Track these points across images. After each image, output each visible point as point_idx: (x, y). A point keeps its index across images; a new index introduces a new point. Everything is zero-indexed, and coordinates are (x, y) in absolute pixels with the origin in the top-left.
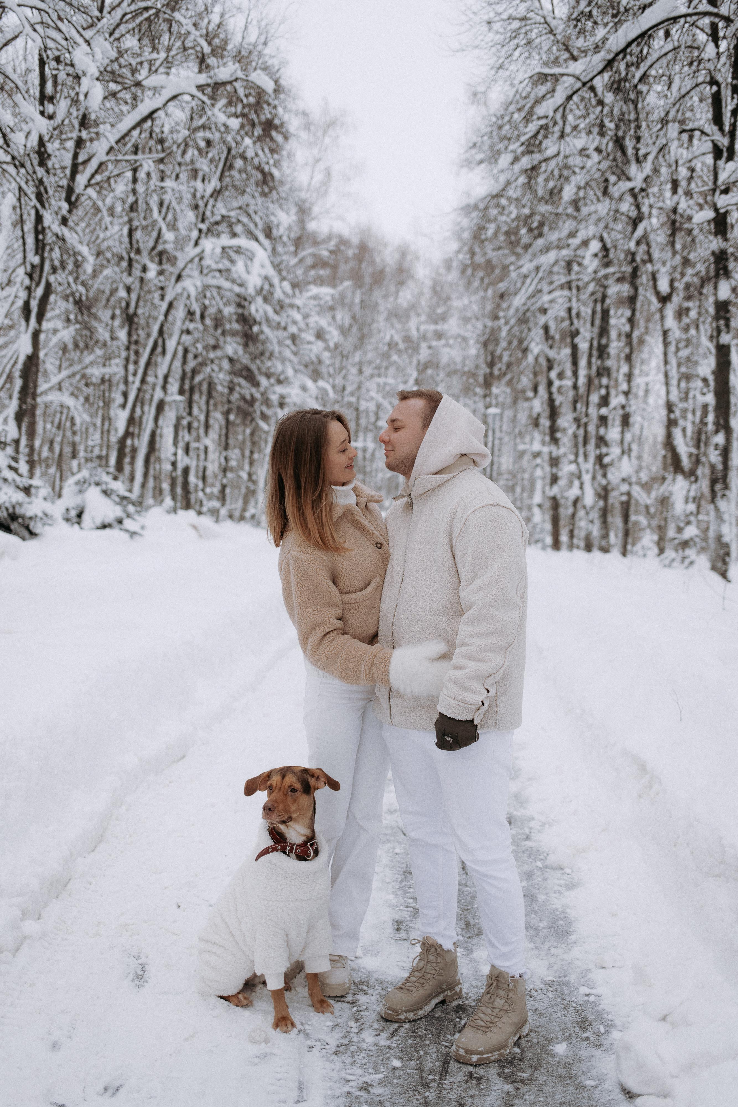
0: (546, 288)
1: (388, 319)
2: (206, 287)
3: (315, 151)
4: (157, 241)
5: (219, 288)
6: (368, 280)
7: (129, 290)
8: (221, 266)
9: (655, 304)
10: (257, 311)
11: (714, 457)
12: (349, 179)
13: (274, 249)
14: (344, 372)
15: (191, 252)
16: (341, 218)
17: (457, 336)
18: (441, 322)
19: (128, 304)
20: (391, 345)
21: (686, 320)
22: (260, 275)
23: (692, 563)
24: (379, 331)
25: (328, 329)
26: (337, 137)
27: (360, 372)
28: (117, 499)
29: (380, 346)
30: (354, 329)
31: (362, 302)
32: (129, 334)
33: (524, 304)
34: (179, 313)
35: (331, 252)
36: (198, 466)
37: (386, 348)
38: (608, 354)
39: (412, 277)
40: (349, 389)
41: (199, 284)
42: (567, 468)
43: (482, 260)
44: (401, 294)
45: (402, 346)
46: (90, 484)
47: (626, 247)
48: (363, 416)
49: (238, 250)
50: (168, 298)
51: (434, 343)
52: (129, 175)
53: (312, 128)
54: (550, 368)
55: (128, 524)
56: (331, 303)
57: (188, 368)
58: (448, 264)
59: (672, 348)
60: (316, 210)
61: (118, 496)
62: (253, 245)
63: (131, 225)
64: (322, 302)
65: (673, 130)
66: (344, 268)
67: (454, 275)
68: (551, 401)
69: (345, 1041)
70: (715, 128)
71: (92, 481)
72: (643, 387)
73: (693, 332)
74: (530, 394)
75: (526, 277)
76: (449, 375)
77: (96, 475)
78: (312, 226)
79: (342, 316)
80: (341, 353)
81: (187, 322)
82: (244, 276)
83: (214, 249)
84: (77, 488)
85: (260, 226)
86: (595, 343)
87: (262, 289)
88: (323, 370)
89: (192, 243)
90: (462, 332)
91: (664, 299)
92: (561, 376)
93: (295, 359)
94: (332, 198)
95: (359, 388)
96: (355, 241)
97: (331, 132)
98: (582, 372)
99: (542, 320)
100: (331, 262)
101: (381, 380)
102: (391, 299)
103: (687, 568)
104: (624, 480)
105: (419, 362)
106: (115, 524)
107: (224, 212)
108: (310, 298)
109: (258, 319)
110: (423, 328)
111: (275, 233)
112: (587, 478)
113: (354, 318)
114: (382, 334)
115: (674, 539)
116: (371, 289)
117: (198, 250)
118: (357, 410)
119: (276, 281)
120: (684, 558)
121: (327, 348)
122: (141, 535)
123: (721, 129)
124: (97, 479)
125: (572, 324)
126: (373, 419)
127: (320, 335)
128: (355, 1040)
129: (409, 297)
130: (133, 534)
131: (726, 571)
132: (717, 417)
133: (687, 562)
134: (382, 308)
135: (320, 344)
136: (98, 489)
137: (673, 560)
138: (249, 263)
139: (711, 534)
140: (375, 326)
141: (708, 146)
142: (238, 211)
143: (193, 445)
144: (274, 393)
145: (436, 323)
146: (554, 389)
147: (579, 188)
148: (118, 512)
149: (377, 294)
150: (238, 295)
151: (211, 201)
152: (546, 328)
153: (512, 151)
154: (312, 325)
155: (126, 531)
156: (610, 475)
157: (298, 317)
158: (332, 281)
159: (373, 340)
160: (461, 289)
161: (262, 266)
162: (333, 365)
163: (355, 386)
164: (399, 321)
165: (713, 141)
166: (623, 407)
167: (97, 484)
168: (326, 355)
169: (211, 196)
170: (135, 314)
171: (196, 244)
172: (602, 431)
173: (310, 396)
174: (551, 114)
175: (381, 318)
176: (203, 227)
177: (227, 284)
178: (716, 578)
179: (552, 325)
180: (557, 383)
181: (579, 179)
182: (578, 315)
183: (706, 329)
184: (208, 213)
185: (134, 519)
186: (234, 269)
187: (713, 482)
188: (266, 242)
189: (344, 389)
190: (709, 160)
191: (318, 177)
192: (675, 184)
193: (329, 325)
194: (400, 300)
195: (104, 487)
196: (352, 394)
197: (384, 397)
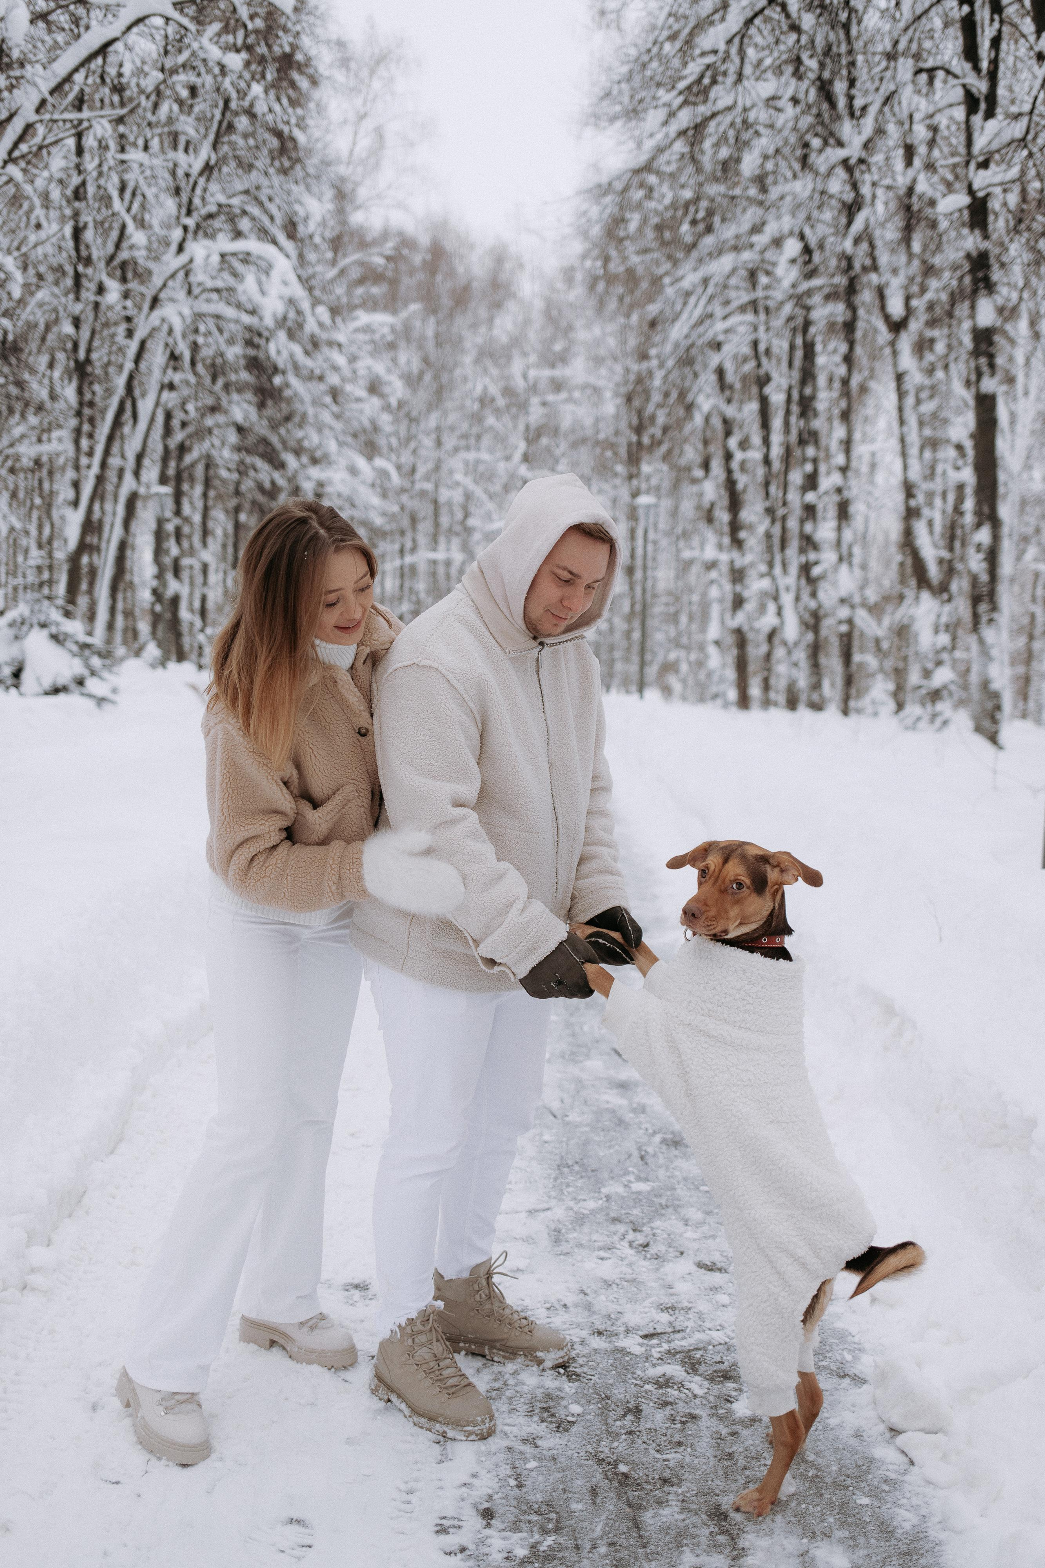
0: (719, 311)
1: (478, 361)
2: (199, 316)
3: (359, 101)
4: (118, 246)
5: (218, 317)
6: (446, 302)
7: (77, 322)
8: (219, 284)
9: (884, 334)
10: (279, 352)
11: (976, 563)
12: (412, 144)
13: (301, 256)
14: (413, 445)
15: (172, 262)
16: (401, 205)
17: (584, 387)
18: (560, 365)
19: (76, 346)
20: (485, 401)
21: (929, 357)
22: (281, 298)
23: (945, 723)
24: (465, 380)
25: (386, 377)
26: (392, 80)
27: (439, 443)
28: (75, 648)
29: (468, 403)
30: (428, 377)
31: (437, 335)
32: (80, 392)
33: (687, 336)
34: (157, 357)
35: (388, 258)
36: (191, 594)
37: (476, 406)
38: (815, 410)
39: (514, 295)
40: (421, 470)
41: (187, 312)
42: (756, 585)
43: (621, 269)
44: (498, 322)
45: (501, 402)
46: (31, 626)
47: (839, 249)
48: (444, 511)
49: (246, 258)
50: (139, 335)
51: (551, 398)
52: (71, 142)
53: (353, 65)
54: (728, 433)
55: (93, 685)
56: (390, 338)
57: (173, 443)
58: (568, 274)
59: (910, 401)
60: (363, 193)
61: (77, 643)
62: (268, 250)
63: (77, 222)
64: (377, 337)
65: (905, 67)
66: (407, 283)
67: (577, 293)
68: (730, 483)
69: (497, 1385)
70: (968, 66)
71: (35, 621)
72: (866, 459)
73: (940, 374)
74: (699, 473)
75: (688, 294)
76: (574, 445)
77: (40, 611)
78: (357, 218)
79: (409, 359)
80: (408, 415)
81: (170, 372)
82: (257, 298)
83: (208, 257)
84: (11, 632)
85: (279, 220)
86: (795, 395)
87: (285, 318)
88: (382, 442)
89: (174, 247)
90: (592, 380)
91: (897, 327)
92: (744, 445)
93: (338, 426)
94: (386, 175)
95: (437, 468)
96: (424, 240)
97: (382, 71)
98: (776, 438)
99: (715, 360)
100: (389, 274)
101: (471, 456)
102: (483, 330)
103: (939, 729)
104: (843, 601)
105: (527, 428)
106: (73, 686)
107: (222, 199)
108: (357, 330)
109: (281, 365)
110: (532, 373)
111: (301, 230)
112: (787, 599)
113: (426, 360)
114: (469, 385)
115: (920, 687)
116: (451, 315)
117: (183, 259)
118: (435, 502)
119: (305, 305)
120: (934, 716)
121: (387, 408)
122: (113, 702)
123: (977, 68)
124: (42, 618)
125: (759, 365)
126: (459, 515)
127: (374, 388)
128: (511, 1382)
129: (510, 326)
130: (101, 701)
131: (996, 732)
132: (979, 503)
133: (939, 721)
134: (468, 344)
135: (376, 401)
136: (45, 633)
137: (919, 719)
138: (263, 277)
139: (974, 678)
140: (458, 372)
141: (959, 93)
142: (244, 198)
143: (185, 562)
144: (309, 478)
145: (553, 366)
146: (735, 465)
147: (766, 157)
148: (77, 667)
149: (461, 323)
150: (249, 329)
151: (202, 181)
152: (720, 372)
153: (665, 105)
154: (362, 372)
155: (90, 696)
156: (821, 595)
157: (341, 360)
158: (391, 303)
159: (457, 394)
160: (590, 313)
161: (285, 283)
162: (396, 433)
163: (430, 465)
164: (496, 364)
165: (964, 86)
166: (839, 490)
167: (43, 626)
168: (385, 419)
169: (201, 174)
170: (88, 361)
171: (181, 249)
172: (808, 527)
173: (363, 482)
174: (722, 47)
175: (468, 360)
176: (190, 222)
177: (230, 312)
178: (981, 743)
179: (729, 367)
180: (739, 456)
181: (765, 143)
182: (768, 352)
183: (960, 369)
184: (197, 201)
185: (101, 678)
186: (240, 288)
187: (976, 600)
188: (289, 245)
189: (414, 470)
190: (960, 113)
191: (365, 143)
192: (909, 152)
193: (389, 371)
194: (496, 332)
195: (54, 630)
196: (427, 478)
197: (476, 482)
